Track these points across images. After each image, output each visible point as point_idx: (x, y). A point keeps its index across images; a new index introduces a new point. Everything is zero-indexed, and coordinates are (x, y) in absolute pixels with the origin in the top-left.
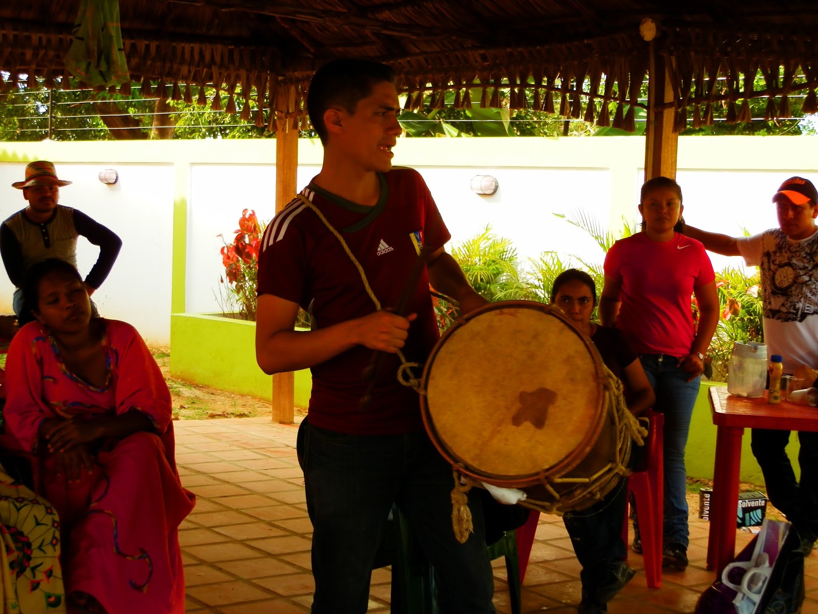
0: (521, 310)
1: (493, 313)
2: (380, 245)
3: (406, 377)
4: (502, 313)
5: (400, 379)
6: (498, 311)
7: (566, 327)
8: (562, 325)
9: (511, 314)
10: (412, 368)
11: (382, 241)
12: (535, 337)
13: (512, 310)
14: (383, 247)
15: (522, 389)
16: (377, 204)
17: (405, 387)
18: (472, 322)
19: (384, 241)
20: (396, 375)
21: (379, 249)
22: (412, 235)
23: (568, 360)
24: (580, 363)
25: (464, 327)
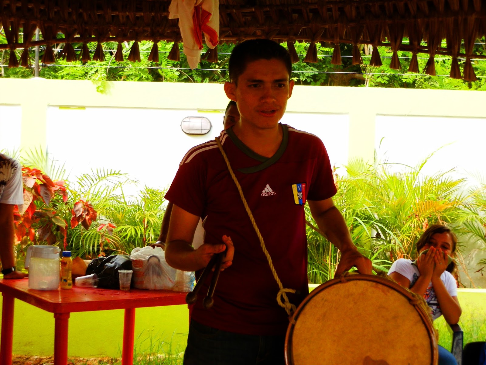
0: (392, 291)
1: (370, 283)
2: (266, 189)
3: (283, 300)
4: (376, 287)
5: (279, 299)
6: (374, 284)
7: (421, 322)
8: (419, 318)
9: (383, 291)
10: (288, 294)
11: (268, 186)
12: (395, 318)
13: (386, 288)
14: (268, 190)
15: (369, 354)
16: (272, 157)
17: (280, 307)
18: (351, 283)
19: (270, 185)
20: (276, 296)
21: (264, 191)
22: (294, 187)
23: (413, 348)
24: (421, 354)
25: (343, 284)
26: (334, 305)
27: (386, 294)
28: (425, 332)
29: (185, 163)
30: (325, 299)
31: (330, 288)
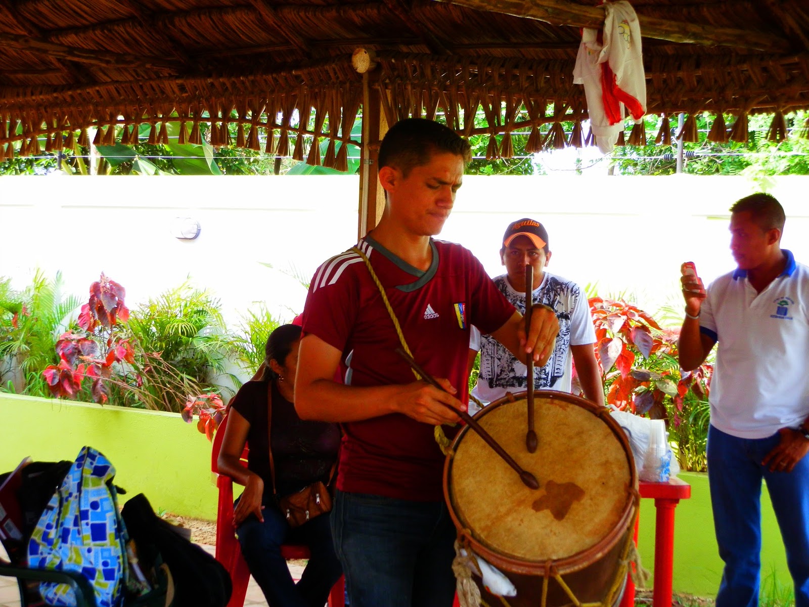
0: (572, 406)
2: (427, 310)
4: (552, 403)
8: (609, 430)
9: (561, 407)
12: (579, 434)
14: (430, 312)
15: (551, 478)
18: (520, 402)
19: (431, 306)
21: (426, 313)
22: (456, 306)
24: (616, 471)
25: (510, 404)
26: (502, 429)
27: (565, 410)
28: (619, 445)
29: (330, 284)
30: (489, 423)
31: (494, 410)
